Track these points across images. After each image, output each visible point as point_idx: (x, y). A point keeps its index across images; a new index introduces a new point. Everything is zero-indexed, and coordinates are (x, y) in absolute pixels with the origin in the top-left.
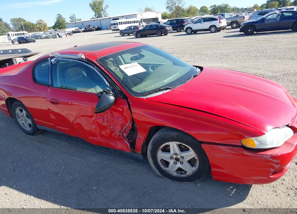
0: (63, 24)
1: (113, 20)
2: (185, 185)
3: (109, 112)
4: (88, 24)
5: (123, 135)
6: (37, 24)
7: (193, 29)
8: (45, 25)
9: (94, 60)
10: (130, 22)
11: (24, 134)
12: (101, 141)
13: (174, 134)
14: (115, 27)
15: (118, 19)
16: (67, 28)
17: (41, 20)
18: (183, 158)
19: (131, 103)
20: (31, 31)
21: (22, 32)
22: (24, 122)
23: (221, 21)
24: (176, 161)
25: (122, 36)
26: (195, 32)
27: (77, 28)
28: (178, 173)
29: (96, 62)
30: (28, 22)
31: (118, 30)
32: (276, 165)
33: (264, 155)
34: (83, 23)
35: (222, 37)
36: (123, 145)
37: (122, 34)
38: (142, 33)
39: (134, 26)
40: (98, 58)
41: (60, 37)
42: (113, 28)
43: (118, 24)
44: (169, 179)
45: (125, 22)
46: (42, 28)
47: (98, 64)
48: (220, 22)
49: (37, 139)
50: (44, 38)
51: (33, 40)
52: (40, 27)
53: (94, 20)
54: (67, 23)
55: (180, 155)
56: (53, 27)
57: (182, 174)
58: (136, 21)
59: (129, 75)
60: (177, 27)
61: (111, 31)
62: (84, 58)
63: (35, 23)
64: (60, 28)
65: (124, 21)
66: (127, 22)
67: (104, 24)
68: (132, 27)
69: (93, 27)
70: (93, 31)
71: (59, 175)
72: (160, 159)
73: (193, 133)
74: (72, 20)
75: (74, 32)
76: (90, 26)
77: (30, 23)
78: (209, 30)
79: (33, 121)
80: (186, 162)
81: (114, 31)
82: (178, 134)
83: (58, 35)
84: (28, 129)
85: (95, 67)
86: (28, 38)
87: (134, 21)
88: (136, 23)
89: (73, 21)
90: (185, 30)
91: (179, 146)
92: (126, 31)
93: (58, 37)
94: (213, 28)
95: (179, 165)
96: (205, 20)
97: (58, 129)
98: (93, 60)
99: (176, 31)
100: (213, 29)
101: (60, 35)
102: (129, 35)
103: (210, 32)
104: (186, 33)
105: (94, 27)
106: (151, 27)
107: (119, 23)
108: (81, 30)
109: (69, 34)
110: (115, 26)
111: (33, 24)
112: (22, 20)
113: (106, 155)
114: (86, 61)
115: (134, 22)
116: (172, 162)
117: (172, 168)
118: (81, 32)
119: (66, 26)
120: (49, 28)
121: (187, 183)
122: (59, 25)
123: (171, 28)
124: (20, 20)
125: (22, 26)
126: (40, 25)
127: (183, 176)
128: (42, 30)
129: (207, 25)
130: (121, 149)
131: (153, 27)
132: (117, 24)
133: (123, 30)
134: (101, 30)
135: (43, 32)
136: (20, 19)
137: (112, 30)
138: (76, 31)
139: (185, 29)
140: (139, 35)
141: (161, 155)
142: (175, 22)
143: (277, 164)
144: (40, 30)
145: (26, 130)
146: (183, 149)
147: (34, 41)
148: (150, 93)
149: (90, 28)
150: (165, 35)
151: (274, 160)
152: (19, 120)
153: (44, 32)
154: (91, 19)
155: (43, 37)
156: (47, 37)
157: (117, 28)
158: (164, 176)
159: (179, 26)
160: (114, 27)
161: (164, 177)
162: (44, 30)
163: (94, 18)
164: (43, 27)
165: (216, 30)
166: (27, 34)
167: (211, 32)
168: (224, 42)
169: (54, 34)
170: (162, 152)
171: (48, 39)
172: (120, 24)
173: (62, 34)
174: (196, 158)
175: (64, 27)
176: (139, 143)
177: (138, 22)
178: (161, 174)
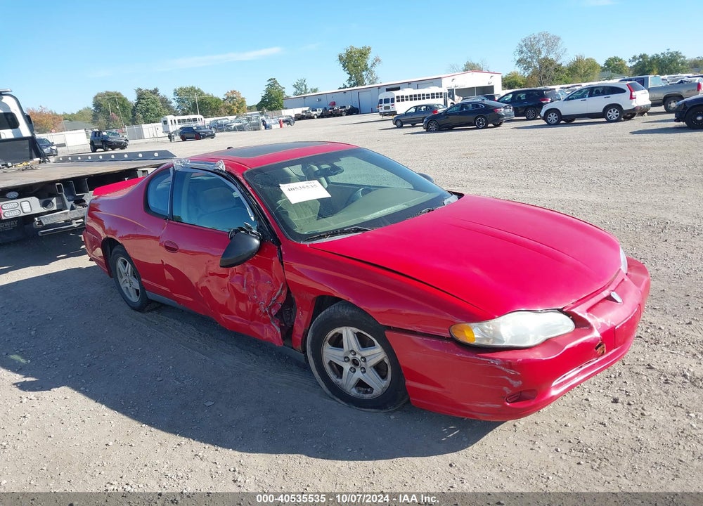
0: (278, 100)
1: (388, 90)
2: (368, 415)
3: (252, 267)
4: (331, 100)
5: (270, 313)
6: (225, 100)
7: (562, 114)
8: (243, 102)
9: (238, 174)
10: (423, 95)
11: (127, 308)
12: (238, 322)
13: (347, 312)
14: (388, 108)
15: (398, 89)
16: (286, 108)
17: (233, 92)
18: (365, 361)
19: (284, 253)
20: (212, 115)
21: (192, 117)
22: (128, 285)
23: (634, 94)
24: (353, 366)
25: (398, 127)
26: (569, 120)
27: (307, 109)
28: (359, 391)
29: (241, 178)
30: (208, 95)
31: (395, 113)
32: (512, 380)
33: (489, 358)
34: (320, 98)
35: (628, 132)
36: (272, 332)
37: (399, 123)
38: (443, 121)
39: (427, 106)
40: (246, 169)
41: (267, 127)
42: (383, 111)
43: (396, 99)
44: (343, 400)
45: (411, 96)
46: (236, 109)
47: (243, 181)
48: (631, 98)
49: (146, 319)
50: (235, 130)
51: (210, 133)
52: (233, 105)
53: (345, 92)
54: (288, 98)
55: (359, 354)
56: (257, 106)
57: (366, 392)
58: (437, 94)
59: (293, 203)
60: (527, 108)
61: (378, 117)
62: (224, 170)
63: (222, 97)
64: (271, 109)
65: (408, 95)
66: (415, 96)
67: (366, 99)
68: (422, 108)
69: (341, 108)
70: (341, 116)
71: (159, 379)
72: (328, 361)
73: (372, 309)
74: (298, 92)
75: (300, 118)
76: (334, 104)
77: (212, 97)
78: (603, 116)
79: (141, 284)
80: (370, 367)
81: (385, 115)
82: (354, 312)
83: (264, 125)
84: (135, 299)
85: (238, 185)
86: (201, 129)
87: (433, 94)
88: (437, 97)
89: (301, 94)
90: (543, 115)
91: (359, 336)
92: (407, 118)
93: (263, 127)
94: (612, 110)
95: (358, 374)
96: (593, 92)
97: (176, 299)
98: (236, 174)
99: (525, 118)
100: (613, 114)
101: (267, 123)
102: (413, 126)
103: (604, 120)
104: (546, 123)
105: (344, 107)
106: (462, 109)
107: (398, 97)
108: (315, 113)
109: (288, 122)
110: (387, 105)
111: (217, 100)
112: (196, 91)
113: (254, 354)
114: (226, 175)
115: (433, 96)
116: (347, 367)
117: (348, 381)
118: (316, 117)
119: (285, 103)
120: (250, 109)
121: (373, 410)
122: (271, 102)
123: (510, 110)
124: (192, 91)
125: (194, 105)
126: (232, 102)
127: (367, 396)
128: (236, 111)
129: (598, 104)
130: (268, 339)
131: (467, 108)
132: (393, 100)
133: (402, 115)
134: (357, 114)
135: (235, 117)
136: (192, 88)
137: (381, 114)
138: (304, 114)
139: (542, 113)
140: (433, 126)
141: (329, 353)
142: (522, 96)
143: (514, 377)
144: (230, 113)
145: (131, 302)
146: (364, 343)
147: (212, 136)
148: (321, 236)
149: (336, 108)
150: (496, 126)
151: (508, 371)
152: (121, 281)
153: (237, 117)
154: (340, 88)
155: (233, 127)
156: (240, 128)
157: (391, 110)
158: (333, 394)
159: (532, 106)
160: (386, 108)
161: (335, 397)
162: (238, 112)
163: (345, 87)
164: (237, 105)
165: (620, 117)
166: (202, 121)
167: (609, 121)
168: (625, 144)
169: (255, 121)
170: (331, 347)
171: (243, 132)
172: (398, 101)
173: (273, 121)
174: (387, 361)
175: (281, 105)
176: (299, 330)
177: (441, 97)
178: (329, 390)
